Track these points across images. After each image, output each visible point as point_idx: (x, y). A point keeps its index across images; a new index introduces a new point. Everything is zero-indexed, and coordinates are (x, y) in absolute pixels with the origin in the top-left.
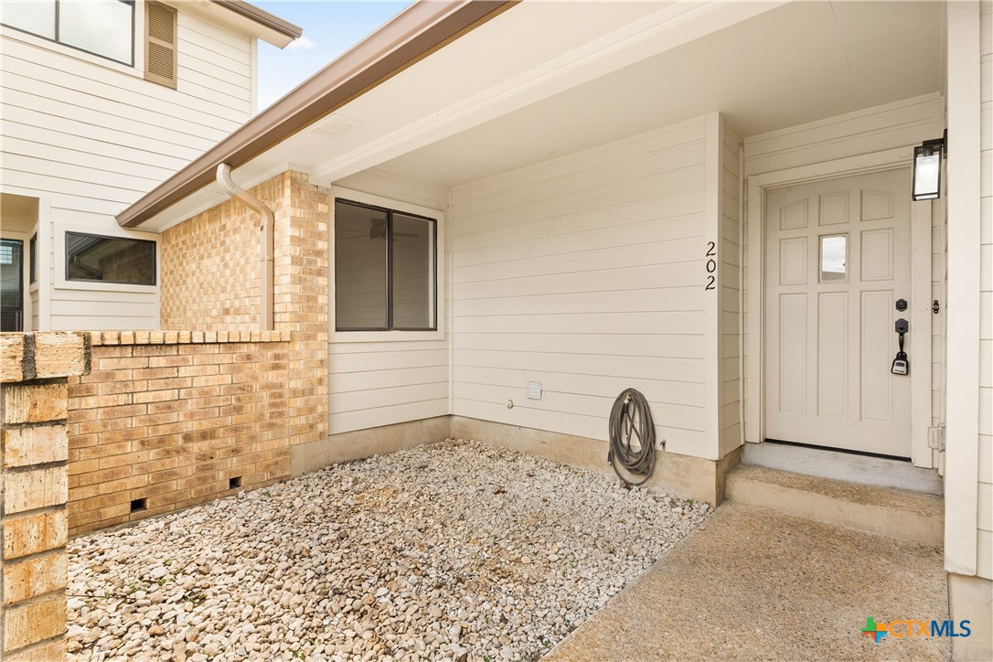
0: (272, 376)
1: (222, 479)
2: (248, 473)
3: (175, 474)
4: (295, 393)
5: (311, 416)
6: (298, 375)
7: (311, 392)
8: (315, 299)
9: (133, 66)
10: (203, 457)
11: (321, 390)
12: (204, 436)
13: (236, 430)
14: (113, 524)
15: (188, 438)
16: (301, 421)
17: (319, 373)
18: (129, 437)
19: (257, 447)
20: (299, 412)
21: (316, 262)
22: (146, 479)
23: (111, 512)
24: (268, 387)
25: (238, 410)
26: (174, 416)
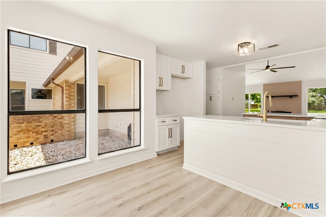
0: (60, 120)
1: (49, 140)
2: (55, 139)
3: (39, 138)
4: (66, 124)
5: (70, 129)
6: (67, 120)
7: (70, 124)
8: (71, 105)
9: (46, 51)
10: (45, 136)
11: (72, 123)
12: (45, 131)
13: (52, 131)
14: (27, 147)
15: (42, 132)
16: (67, 129)
17: (72, 120)
18: (30, 131)
19: (57, 134)
21: (71, 98)
22: (33, 139)
23: (26, 144)
24: (60, 122)
25: (53, 127)
26: (39, 128)
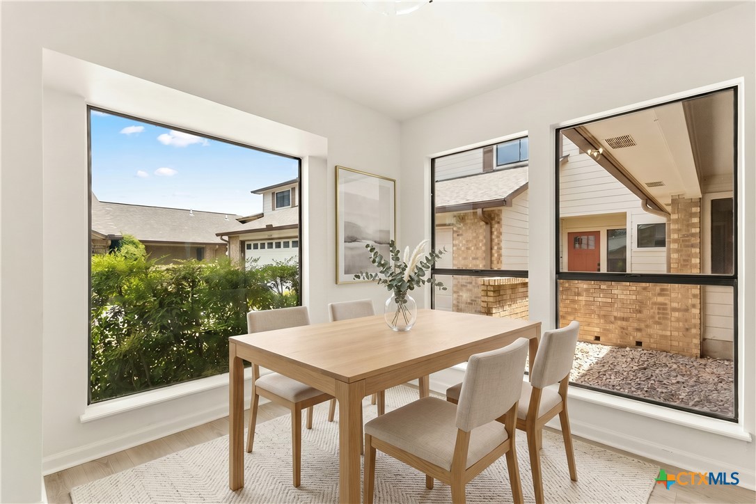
0: (660, 299)
1: (632, 340)
2: (645, 341)
3: (610, 331)
4: (674, 310)
5: (686, 324)
6: (676, 300)
7: (687, 310)
10: (623, 329)
11: (694, 311)
13: (638, 320)
14: (589, 342)
15: (616, 318)
16: (680, 325)
18: (593, 312)
19: (650, 331)
20: (678, 320)
22: (600, 330)
24: (656, 304)
25: (640, 312)
